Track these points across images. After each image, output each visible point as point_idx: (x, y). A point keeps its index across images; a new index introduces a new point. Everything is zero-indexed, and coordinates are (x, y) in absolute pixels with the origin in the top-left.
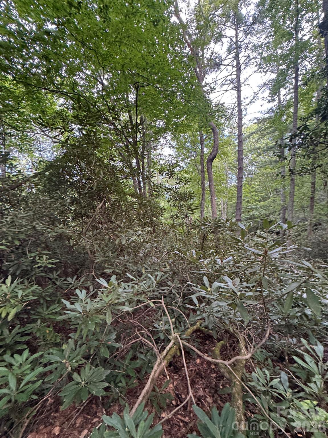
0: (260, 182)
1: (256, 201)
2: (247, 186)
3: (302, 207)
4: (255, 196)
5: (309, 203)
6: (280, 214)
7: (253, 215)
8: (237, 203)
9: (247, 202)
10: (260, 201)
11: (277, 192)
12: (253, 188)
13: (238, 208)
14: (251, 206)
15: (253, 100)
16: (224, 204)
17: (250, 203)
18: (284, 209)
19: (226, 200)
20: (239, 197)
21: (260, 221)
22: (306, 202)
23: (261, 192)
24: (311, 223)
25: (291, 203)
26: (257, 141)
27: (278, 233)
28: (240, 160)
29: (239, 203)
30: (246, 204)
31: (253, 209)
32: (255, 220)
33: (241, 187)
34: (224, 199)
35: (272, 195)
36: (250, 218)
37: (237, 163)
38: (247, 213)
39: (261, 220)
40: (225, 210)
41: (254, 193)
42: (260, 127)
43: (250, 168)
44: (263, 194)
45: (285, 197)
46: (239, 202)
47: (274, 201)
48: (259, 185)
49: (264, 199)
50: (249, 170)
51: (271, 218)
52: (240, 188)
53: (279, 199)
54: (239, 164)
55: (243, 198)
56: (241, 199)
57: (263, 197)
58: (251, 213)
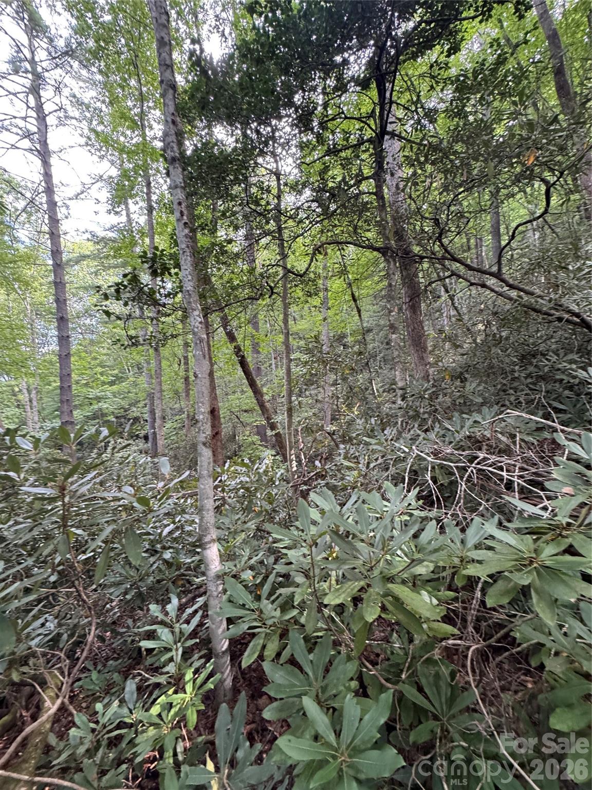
0: (108, 349)
1: (104, 383)
2: (83, 354)
3: (176, 393)
4: (102, 374)
5: (183, 386)
6: (146, 405)
7: (100, 409)
8: (61, 388)
9: (86, 385)
10: (112, 383)
11: (139, 369)
12: (96, 359)
13: (65, 398)
14: (93, 393)
15: (82, 196)
16: (29, 391)
17: (92, 388)
18: (151, 396)
19: (33, 382)
20: (65, 377)
21: (114, 419)
22: (180, 385)
23: (111, 368)
24: (188, 415)
25: (158, 388)
26: (96, 274)
27: (146, 438)
28: (61, 301)
29: (65, 389)
30: (84, 390)
31: (98, 399)
32: (105, 419)
33: (68, 355)
34: (31, 380)
35: (132, 373)
36: (94, 417)
37: (55, 305)
38: (86, 407)
39: (117, 417)
40: (35, 403)
41: (99, 369)
42: (98, 250)
43: (88, 322)
44: (116, 372)
45: (151, 377)
46: (65, 386)
47: (135, 384)
48: (108, 354)
49: (118, 379)
50: (84, 325)
51: (135, 412)
52: (64, 357)
53: (143, 380)
54: (59, 309)
55: (74, 376)
56: (69, 381)
57: (116, 376)
58: (96, 407)
